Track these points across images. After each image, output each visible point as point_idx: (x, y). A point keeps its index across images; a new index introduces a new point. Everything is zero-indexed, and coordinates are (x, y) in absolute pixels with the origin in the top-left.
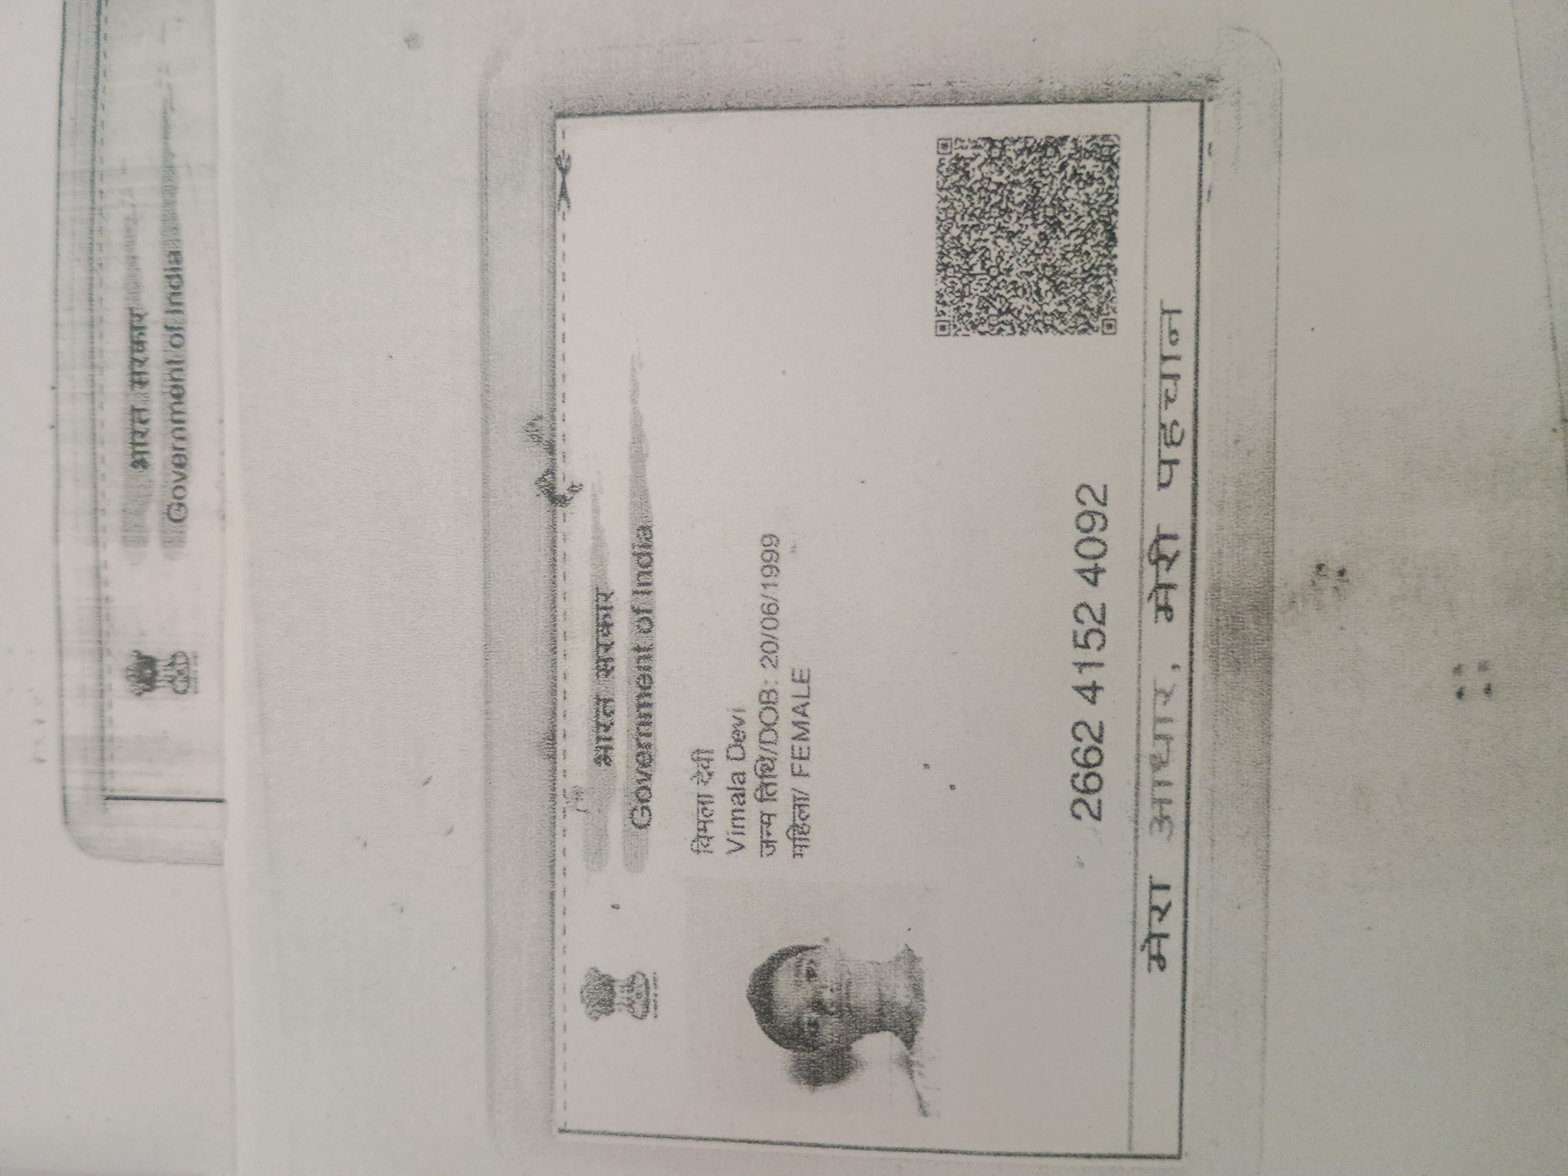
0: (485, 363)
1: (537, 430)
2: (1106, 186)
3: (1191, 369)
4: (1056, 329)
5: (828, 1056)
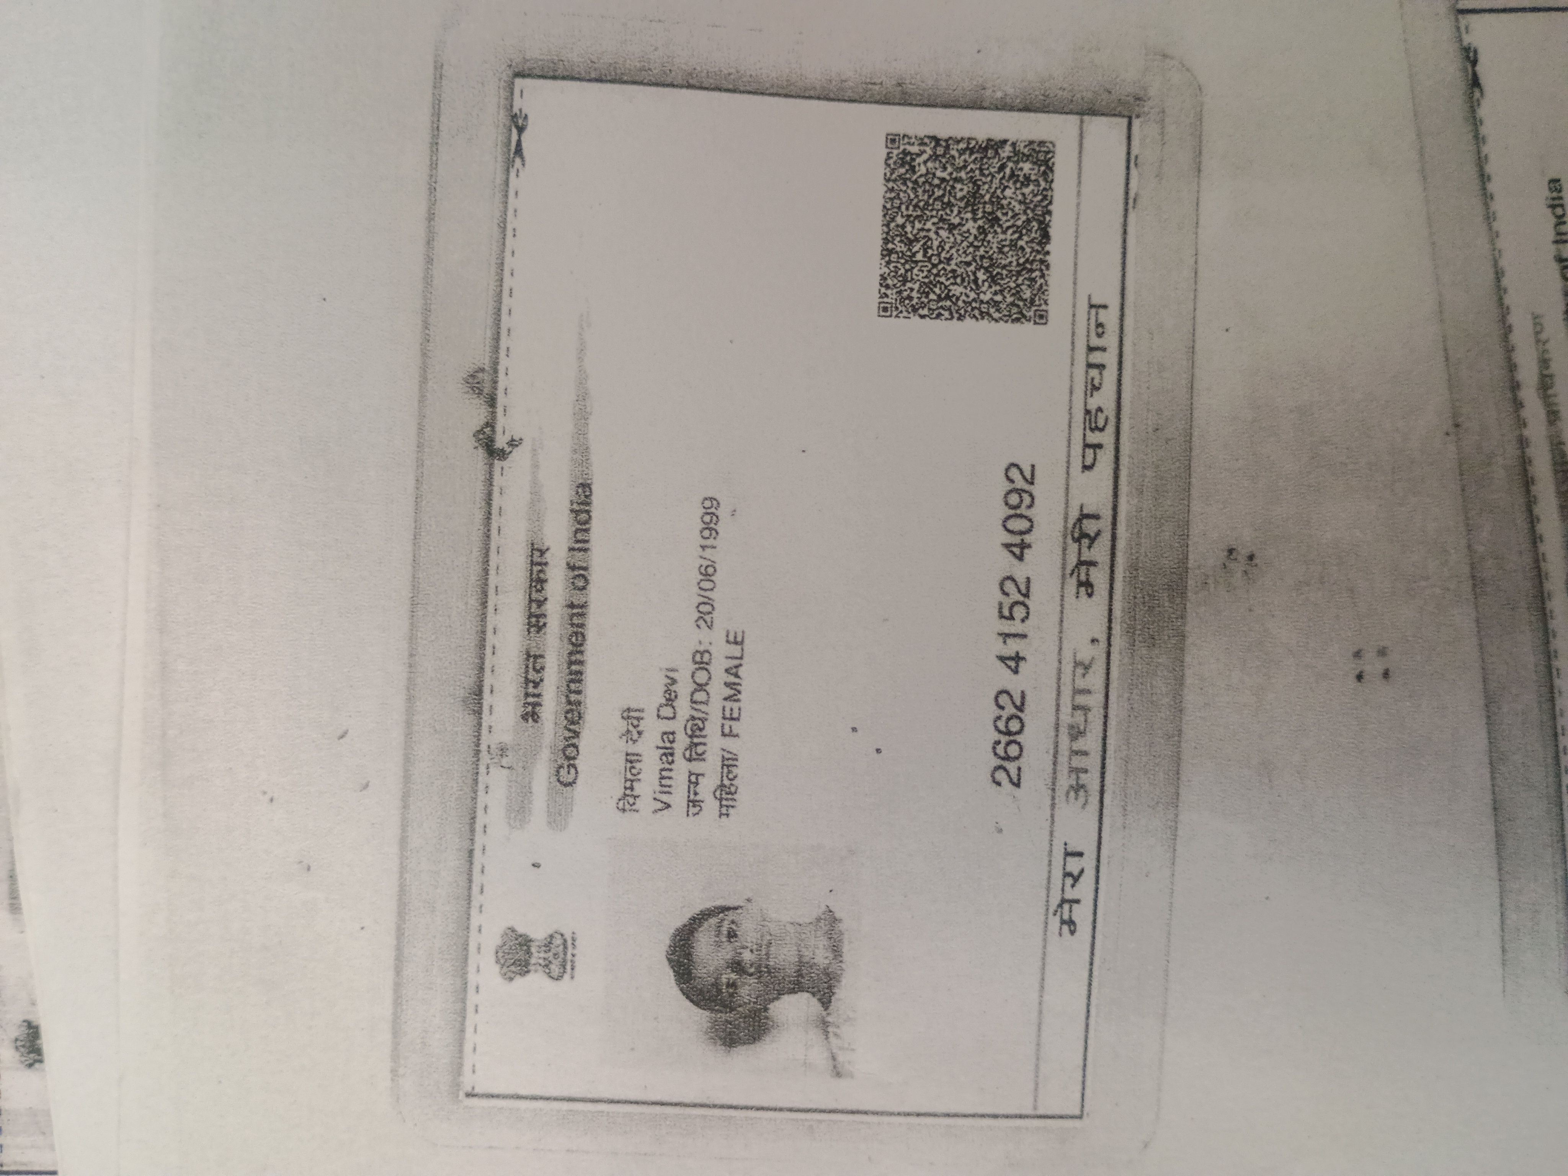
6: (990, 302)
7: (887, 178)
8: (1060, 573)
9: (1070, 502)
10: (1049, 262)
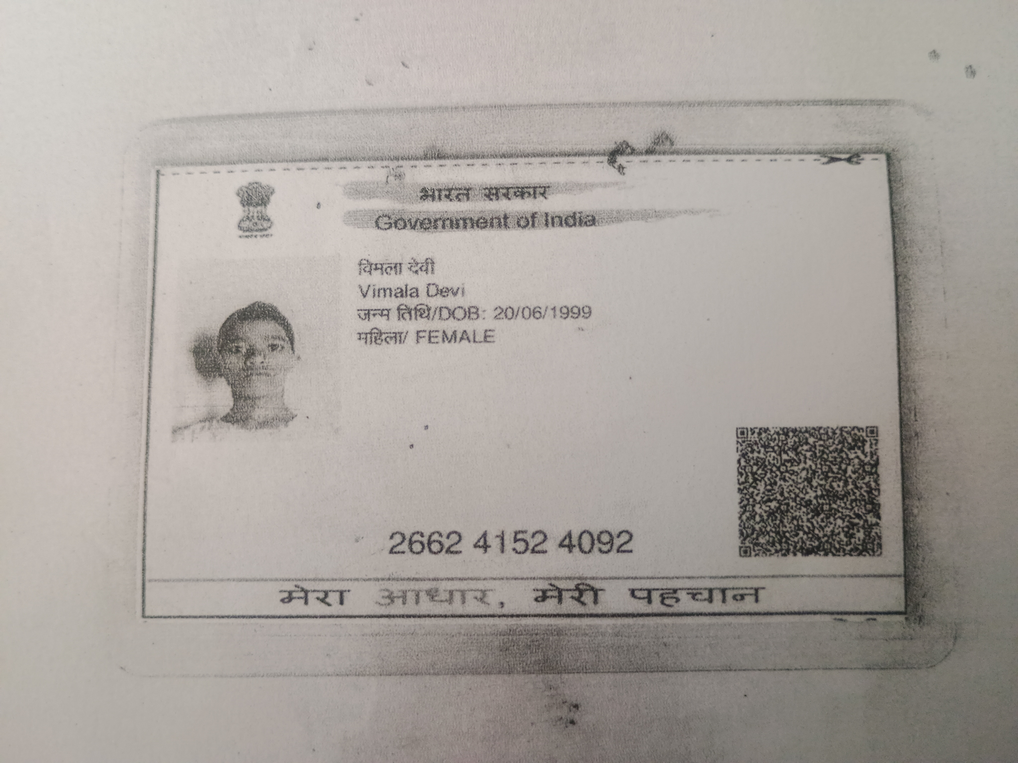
0: (710, 104)
1: (663, 142)
2: (845, 547)
3: (717, 610)
4: (743, 513)
5: (215, 361)
6: (754, 513)
7: (843, 429)
8: (552, 575)
9: (606, 581)
10: (788, 556)
